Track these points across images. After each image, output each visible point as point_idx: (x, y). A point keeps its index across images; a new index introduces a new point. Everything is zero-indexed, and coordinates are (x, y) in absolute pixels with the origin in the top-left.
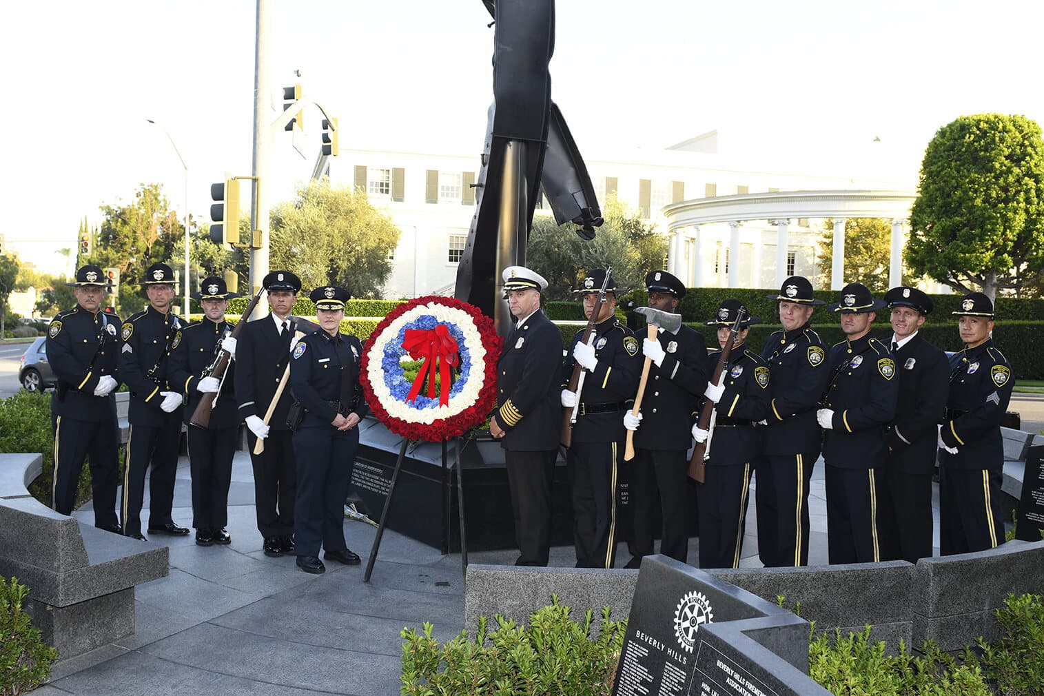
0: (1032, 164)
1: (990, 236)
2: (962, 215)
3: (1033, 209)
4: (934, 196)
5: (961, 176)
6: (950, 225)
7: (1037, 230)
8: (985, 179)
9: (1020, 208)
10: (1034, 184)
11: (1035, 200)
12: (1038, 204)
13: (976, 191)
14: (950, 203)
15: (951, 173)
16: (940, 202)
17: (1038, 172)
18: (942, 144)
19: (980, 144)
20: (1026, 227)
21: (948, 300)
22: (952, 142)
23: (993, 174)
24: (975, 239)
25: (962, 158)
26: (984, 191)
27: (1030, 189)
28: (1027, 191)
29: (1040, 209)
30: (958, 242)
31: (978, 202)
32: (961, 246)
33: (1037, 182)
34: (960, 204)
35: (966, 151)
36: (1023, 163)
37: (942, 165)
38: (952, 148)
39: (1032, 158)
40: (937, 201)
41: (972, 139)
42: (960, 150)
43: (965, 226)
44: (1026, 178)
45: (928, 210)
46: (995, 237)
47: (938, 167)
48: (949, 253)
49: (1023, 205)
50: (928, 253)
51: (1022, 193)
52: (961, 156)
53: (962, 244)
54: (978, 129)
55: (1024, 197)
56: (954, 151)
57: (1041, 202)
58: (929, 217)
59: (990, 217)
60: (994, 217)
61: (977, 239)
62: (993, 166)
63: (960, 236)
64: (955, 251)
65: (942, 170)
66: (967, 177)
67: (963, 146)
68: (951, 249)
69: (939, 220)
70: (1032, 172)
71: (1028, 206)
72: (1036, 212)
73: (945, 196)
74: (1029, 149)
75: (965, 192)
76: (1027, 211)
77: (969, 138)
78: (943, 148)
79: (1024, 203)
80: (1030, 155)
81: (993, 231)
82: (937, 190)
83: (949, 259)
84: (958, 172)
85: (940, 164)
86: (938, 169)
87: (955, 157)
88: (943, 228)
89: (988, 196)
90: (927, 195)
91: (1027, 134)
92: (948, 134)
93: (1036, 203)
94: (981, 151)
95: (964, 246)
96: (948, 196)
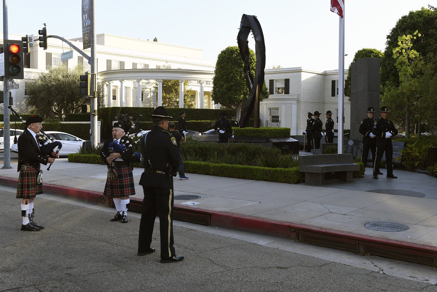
1: (242, 90)
2: (233, 82)
4: (223, 75)
5: (232, 69)
6: (229, 86)
8: (240, 70)
13: (237, 74)
14: (229, 78)
15: (229, 67)
16: (225, 77)
18: (225, 57)
19: (238, 58)
22: (228, 56)
23: (242, 69)
24: (238, 90)
25: (232, 62)
26: (240, 74)
27: (253, 74)
30: (232, 91)
31: (238, 78)
34: (232, 78)
35: (233, 60)
36: (251, 65)
37: (225, 64)
38: (229, 58)
39: (253, 64)
41: (235, 56)
42: (232, 60)
43: (234, 86)
44: (252, 70)
46: (244, 90)
47: (224, 65)
48: (229, 95)
50: (221, 95)
52: (232, 61)
54: (237, 52)
56: (229, 59)
58: (222, 82)
59: (242, 83)
60: (243, 83)
61: (239, 90)
62: (242, 66)
63: (233, 89)
64: (231, 95)
66: (234, 69)
67: (233, 58)
73: (227, 75)
74: (252, 60)
75: (234, 74)
77: (235, 55)
78: (225, 58)
80: (253, 63)
81: (243, 88)
82: (224, 73)
83: (229, 97)
84: (231, 67)
85: (225, 63)
87: (230, 62)
88: (227, 86)
89: (241, 76)
90: (220, 74)
91: (251, 55)
92: (227, 53)
94: (239, 60)
95: (234, 93)
96: (228, 75)
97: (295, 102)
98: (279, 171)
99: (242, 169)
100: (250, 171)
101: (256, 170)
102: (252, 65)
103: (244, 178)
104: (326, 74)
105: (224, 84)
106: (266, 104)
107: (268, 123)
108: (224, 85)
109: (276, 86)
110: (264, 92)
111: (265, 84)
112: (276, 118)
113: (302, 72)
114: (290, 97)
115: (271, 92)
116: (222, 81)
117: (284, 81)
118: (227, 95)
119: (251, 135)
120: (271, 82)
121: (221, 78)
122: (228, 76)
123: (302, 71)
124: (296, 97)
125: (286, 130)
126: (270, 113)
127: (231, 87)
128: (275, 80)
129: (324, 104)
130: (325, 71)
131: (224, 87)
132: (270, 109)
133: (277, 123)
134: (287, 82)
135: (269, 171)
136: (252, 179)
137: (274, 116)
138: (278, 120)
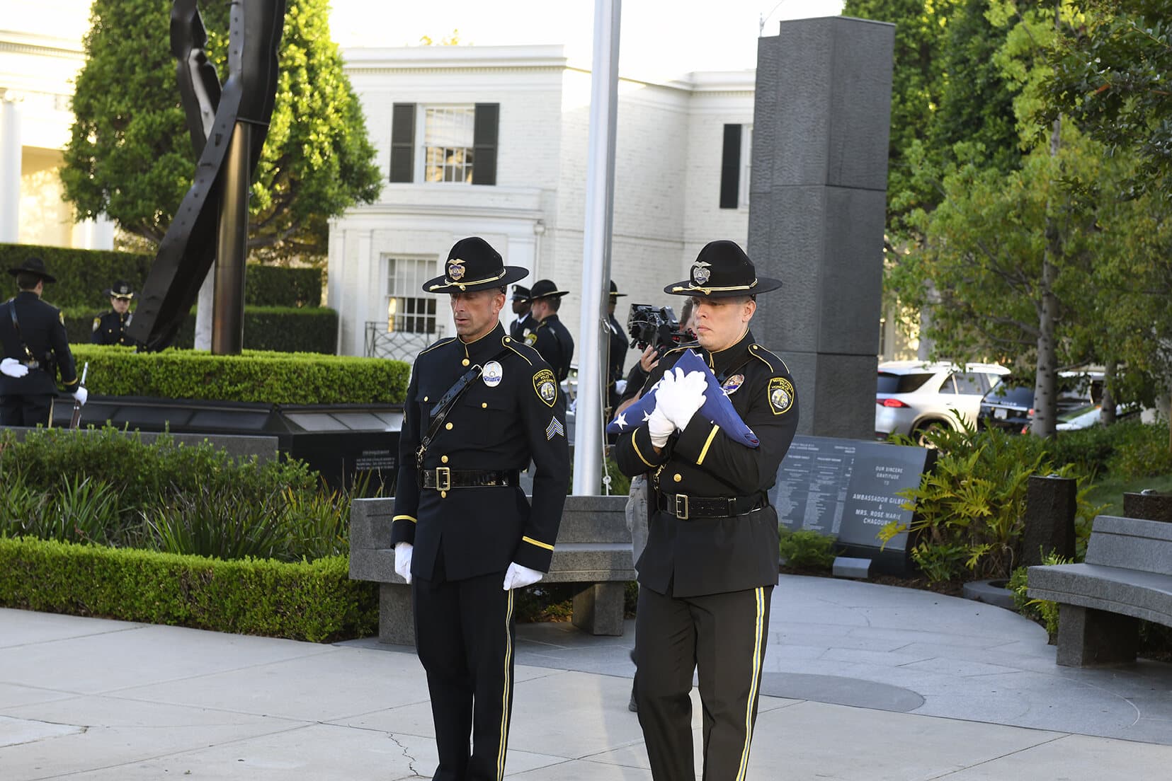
0: (302, 20)
3: (304, 103)
4: (128, 63)
6: (161, 124)
7: (311, 143)
8: (223, 41)
9: (284, 101)
10: (305, 58)
11: (307, 88)
12: (312, 95)
14: (160, 82)
15: (162, 23)
16: (140, 75)
17: (309, 37)
20: (291, 137)
21: (114, 262)
26: (222, 63)
27: (298, 68)
28: (294, 71)
29: (314, 105)
30: (178, 156)
32: (182, 164)
33: (309, 55)
39: (300, 11)
40: (133, 72)
44: (293, 47)
45: (116, 89)
47: (136, 8)
48: (160, 176)
49: (288, 96)
50: (116, 172)
51: (286, 74)
53: (184, 161)
55: (290, 82)
57: (316, 94)
58: (120, 102)
63: (179, 145)
64: (171, 172)
65: (143, 14)
68: (164, 169)
69: (139, 112)
70: (300, 36)
71: (296, 99)
72: (308, 111)
73: (150, 65)
76: (294, 107)
79: (291, 94)
82: (134, 52)
83: (159, 186)
86: (138, 12)
88: (150, 127)
90: (113, 59)
93: (308, 93)
95: (189, 165)
96: (157, 65)
97: (527, 228)
98: (250, 578)
99: (64, 561)
100: (106, 574)
101: (138, 567)
102: (295, 18)
103: (74, 608)
104: (694, 85)
105: (133, 111)
106: (372, 231)
107: (377, 335)
108: (131, 116)
109: (427, 136)
110: (356, 169)
111: (365, 124)
112: (421, 311)
113: (565, 71)
114: (500, 202)
115: (402, 170)
116: (123, 95)
117: (472, 115)
118: (148, 175)
119: (191, 393)
120: (404, 117)
121: (117, 81)
122: (158, 73)
123: (564, 67)
124: (530, 203)
125: (382, 369)
126: (391, 282)
127: (173, 131)
128: (424, 105)
129: (679, 246)
130: (692, 75)
131: (133, 127)
132: (392, 262)
133: (424, 336)
134: (487, 118)
135: (203, 573)
136: (116, 618)
137: (411, 301)
138: (432, 322)
